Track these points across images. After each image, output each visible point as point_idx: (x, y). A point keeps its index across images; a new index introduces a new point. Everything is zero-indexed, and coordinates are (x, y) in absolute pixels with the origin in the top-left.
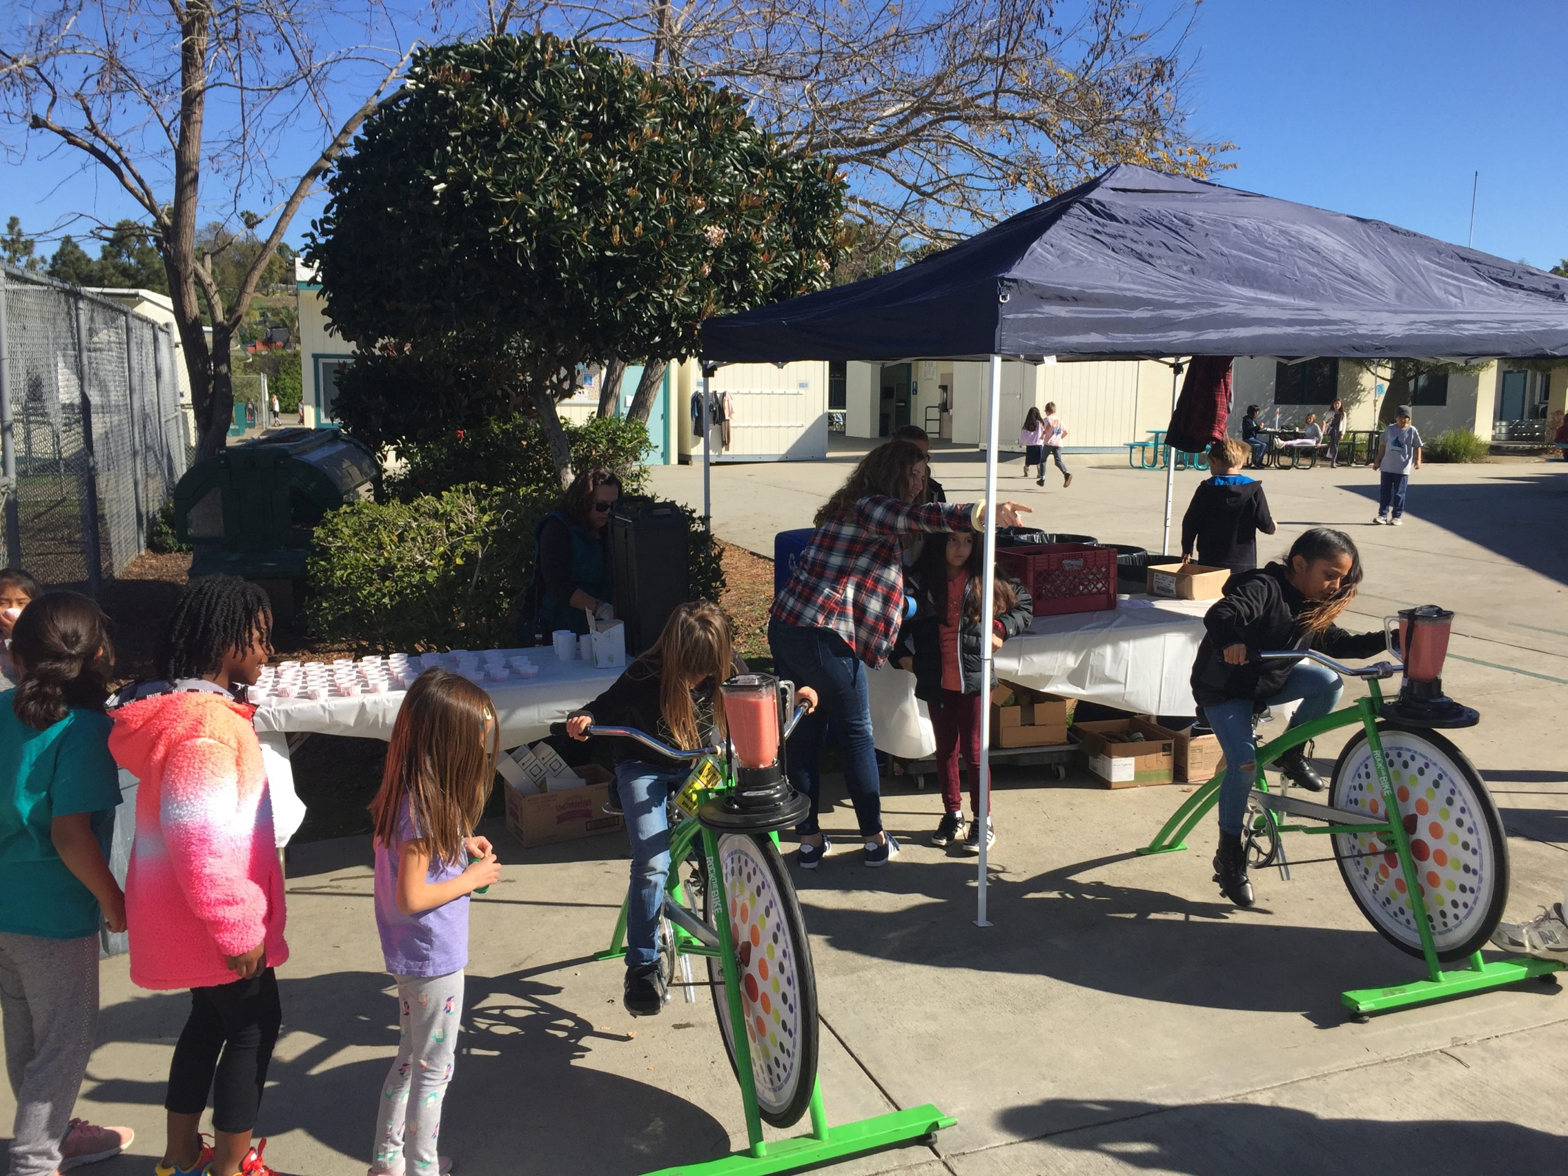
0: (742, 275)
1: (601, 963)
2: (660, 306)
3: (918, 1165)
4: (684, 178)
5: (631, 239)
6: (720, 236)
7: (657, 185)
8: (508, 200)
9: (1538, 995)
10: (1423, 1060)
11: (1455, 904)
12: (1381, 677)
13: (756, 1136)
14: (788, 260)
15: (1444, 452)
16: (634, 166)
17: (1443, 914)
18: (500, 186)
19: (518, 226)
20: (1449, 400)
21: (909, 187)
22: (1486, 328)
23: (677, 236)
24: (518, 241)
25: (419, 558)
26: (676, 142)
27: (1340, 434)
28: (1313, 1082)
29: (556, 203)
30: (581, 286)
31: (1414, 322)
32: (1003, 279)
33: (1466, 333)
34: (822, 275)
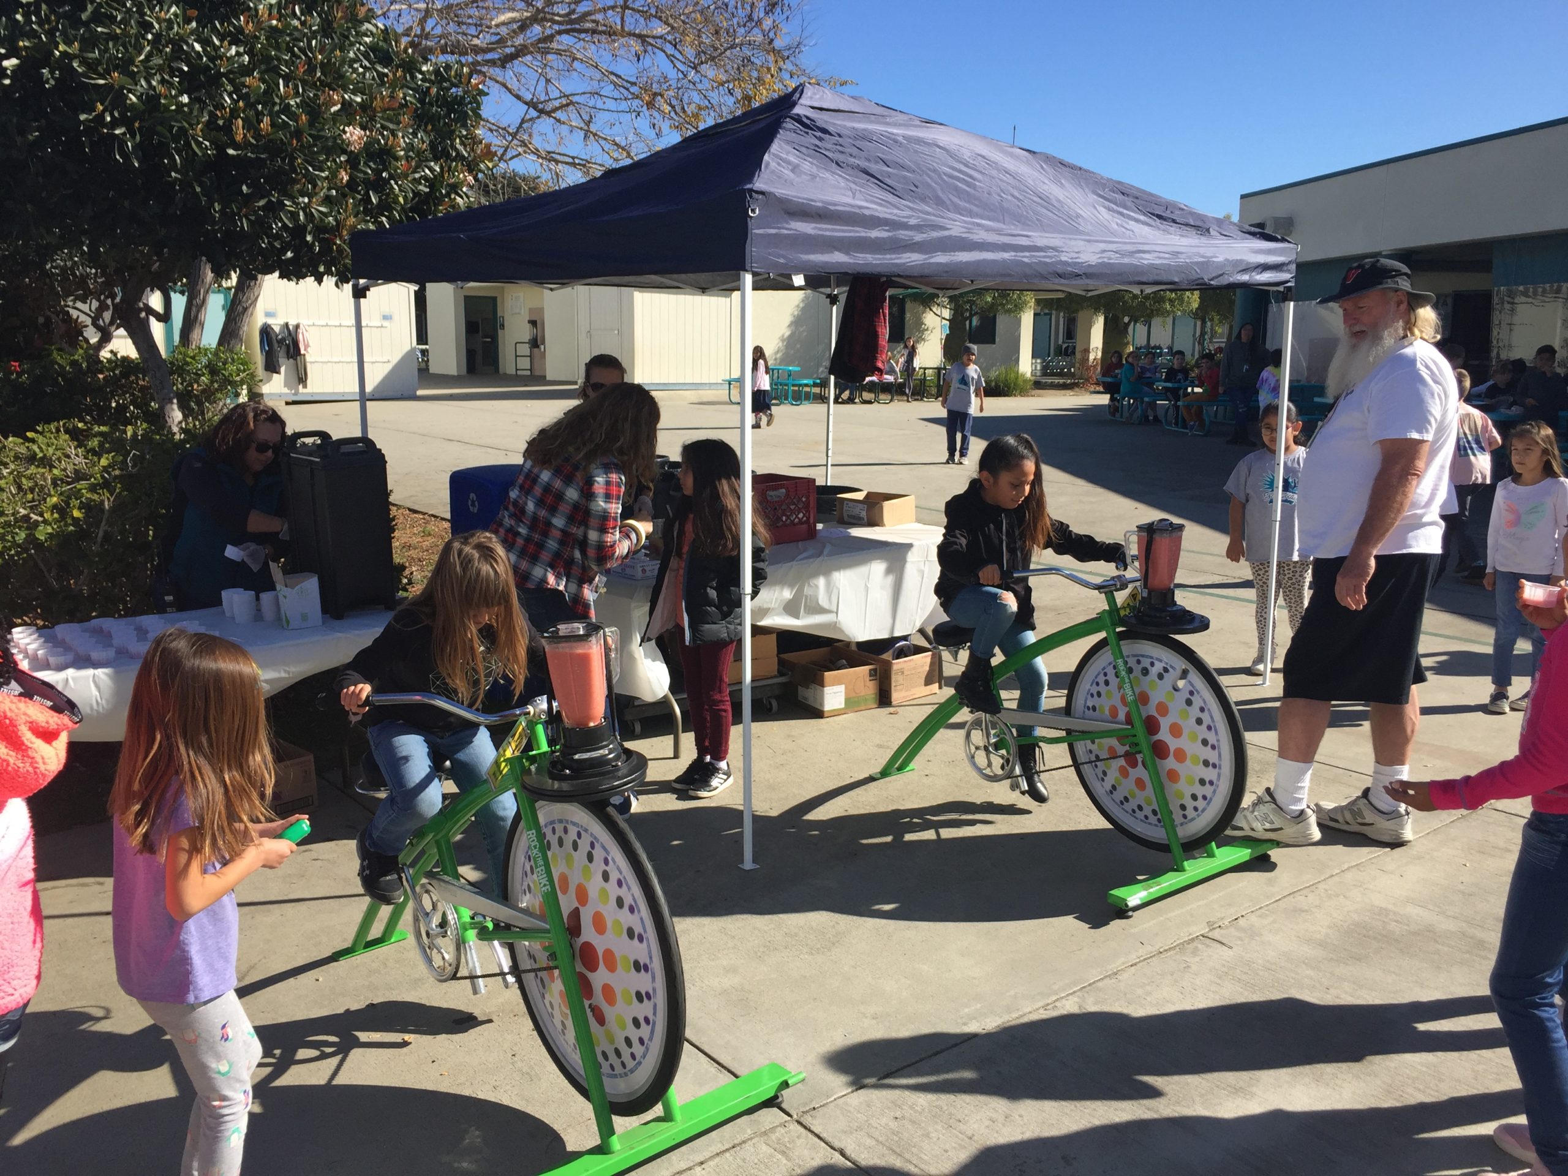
0: (379, 185)
1: (343, 963)
2: (294, 216)
3: (773, 1130)
4: (311, 70)
5: (258, 135)
6: (360, 138)
7: (280, 76)
8: (102, 82)
9: (1261, 874)
10: (1191, 946)
11: (1194, 797)
12: (1117, 590)
13: (606, 1130)
14: (427, 171)
15: (997, 386)
16: (250, 52)
17: (1183, 807)
18: (92, 67)
19: (116, 114)
20: (997, 340)
21: (526, 103)
22: (1160, 258)
23: (310, 135)
24: (117, 132)
25: (23, 512)
26: (296, 28)
27: (914, 369)
28: (1107, 981)
29: (161, 89)
30: (198, 189)
31: (1104, 251)
32: (751, 190)
33: (1145, 262)
34: (464, 189)
